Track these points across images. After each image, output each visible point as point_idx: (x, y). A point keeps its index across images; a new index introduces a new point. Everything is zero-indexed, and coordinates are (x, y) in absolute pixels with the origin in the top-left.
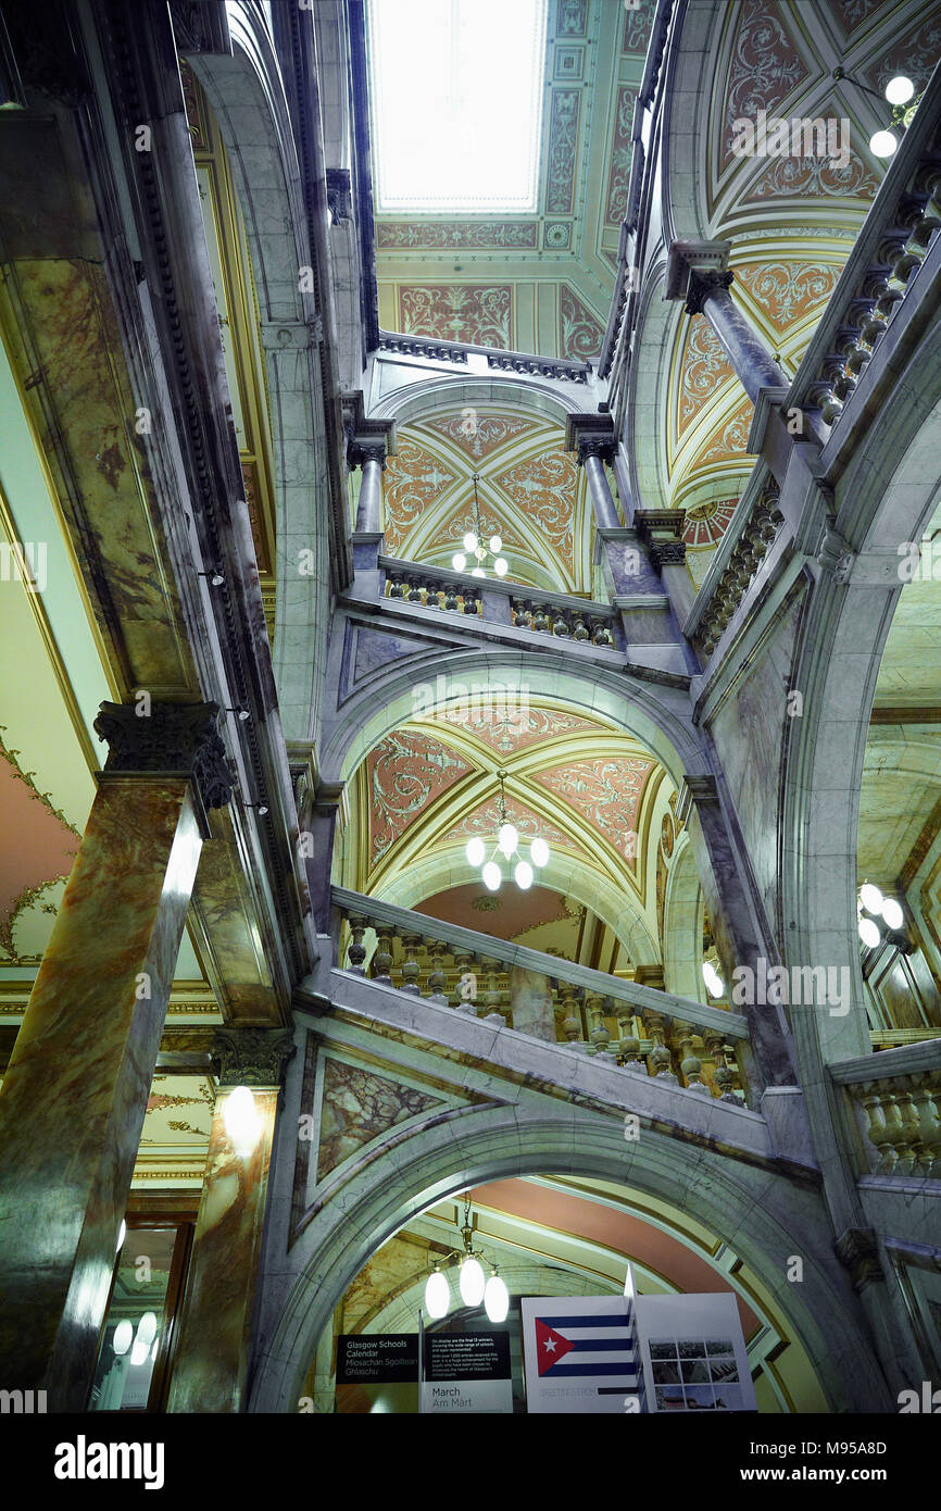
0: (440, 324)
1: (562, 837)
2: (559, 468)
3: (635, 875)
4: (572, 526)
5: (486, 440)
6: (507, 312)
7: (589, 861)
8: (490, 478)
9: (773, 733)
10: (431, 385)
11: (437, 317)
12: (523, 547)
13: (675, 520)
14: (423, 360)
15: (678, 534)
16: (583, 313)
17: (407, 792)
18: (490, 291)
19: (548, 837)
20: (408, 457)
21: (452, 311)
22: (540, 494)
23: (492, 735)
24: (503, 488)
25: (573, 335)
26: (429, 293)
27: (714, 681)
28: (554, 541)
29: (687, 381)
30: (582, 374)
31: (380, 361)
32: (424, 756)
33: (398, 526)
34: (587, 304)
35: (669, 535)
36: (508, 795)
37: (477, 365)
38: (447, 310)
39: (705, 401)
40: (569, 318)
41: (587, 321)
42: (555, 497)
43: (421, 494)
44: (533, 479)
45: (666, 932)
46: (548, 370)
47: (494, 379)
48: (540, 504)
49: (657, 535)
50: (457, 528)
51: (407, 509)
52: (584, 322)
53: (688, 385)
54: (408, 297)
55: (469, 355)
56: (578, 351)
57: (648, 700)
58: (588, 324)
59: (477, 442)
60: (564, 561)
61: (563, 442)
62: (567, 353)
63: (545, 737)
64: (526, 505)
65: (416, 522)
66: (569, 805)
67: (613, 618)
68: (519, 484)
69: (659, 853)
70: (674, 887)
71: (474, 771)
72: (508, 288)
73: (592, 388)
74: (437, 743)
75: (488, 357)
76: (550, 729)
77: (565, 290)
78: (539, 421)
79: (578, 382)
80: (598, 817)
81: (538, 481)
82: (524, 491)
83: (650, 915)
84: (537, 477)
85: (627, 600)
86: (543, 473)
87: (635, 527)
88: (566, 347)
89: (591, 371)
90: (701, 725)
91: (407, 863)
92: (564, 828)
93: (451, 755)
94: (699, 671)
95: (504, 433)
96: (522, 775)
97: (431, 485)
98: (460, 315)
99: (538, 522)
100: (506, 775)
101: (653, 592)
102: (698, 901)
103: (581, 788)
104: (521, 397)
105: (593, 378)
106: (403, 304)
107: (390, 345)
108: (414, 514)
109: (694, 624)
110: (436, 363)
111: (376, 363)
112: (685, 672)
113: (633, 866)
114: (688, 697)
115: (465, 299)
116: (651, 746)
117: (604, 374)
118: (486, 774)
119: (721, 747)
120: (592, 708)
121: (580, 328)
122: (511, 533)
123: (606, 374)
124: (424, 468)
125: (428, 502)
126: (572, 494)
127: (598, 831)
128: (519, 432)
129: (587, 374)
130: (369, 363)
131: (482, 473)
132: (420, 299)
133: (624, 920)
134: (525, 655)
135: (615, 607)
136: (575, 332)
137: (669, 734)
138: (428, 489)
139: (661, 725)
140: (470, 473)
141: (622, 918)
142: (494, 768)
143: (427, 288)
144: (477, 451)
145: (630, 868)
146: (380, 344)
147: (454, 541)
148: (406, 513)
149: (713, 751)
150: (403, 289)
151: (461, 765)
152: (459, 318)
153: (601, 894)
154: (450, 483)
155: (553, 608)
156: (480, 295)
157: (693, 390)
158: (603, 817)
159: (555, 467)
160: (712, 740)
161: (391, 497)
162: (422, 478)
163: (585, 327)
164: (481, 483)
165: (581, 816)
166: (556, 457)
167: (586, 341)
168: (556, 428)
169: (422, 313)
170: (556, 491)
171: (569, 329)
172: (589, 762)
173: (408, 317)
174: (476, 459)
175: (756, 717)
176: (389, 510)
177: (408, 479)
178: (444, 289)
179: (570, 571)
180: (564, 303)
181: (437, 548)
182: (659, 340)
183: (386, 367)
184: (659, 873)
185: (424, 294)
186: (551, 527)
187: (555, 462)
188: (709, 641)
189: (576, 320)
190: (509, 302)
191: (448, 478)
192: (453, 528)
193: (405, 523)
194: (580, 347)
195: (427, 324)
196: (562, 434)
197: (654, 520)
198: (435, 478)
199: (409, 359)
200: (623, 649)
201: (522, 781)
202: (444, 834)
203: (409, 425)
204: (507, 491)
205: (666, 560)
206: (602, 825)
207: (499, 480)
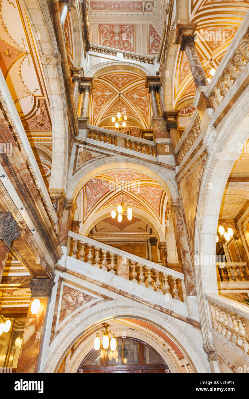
0: (112, 38)
2: (144, 91)
3: (159, 216)
4: (148, 109)
5: (123, 82)
6: (132, 34)
8: (124, 94)
10: (105, 64)
11: (111, 36)
12: (134, 115)
14: (103, 55)
16: (156, 34)
18: (127, 26)
20: (99, 87)
21: (115, 34)
22: (138, 99)
24: (128, 97)
25: (153, 42)
26: (108, 27)
28: (143, 113)
29: (182, 68)
30: (152, 60)
31: (90, 55)
32: (101, 183)
33: (97, 108)
34: (158, 32)
36: (124, 194)
37: (120, 57)
38: (114, 33)
39: (187, 74)
40: (152, 36)
41: (157, 37)
42: (143, 100)
43: (104, 98)
44: (137, 94)
46: (142, 59)
47: (125, 62)
48: (139, 102)
50: (115, 108)
51: (100, 103)
52: (156, 38)
53: (183, 69)
54: (102, 28)
55: (118, 53)
56: (154, 47)
58: (157, 38)
59: (120, 83)
60: (145, 119)
61: (145, 84)
62: (151, 48)
64: (135, 102)
65: (103, 107)
67: (155, 146)
68: (133, 96)
72: (133, 26)
73: (155, 65)
75: (124, 54)
77: (151, 26)
78: (138, 77)
79: (151, 63)
80: (149, 200)
81: (138, 95)
82: (134, 98)
84: (138, 94)
86: (139, 93)
88: (150, 46)
89: (155, 60)
95: (128, 80)
97: (107, 96)
98: (118, 35)
99: (138, 107)
104: (133, 69)
105: (155, 62)
106: (100, 30)
107: (93, 49)
108: (102, 104)
110: (107, 56)
111: (89, 56)
115: (119, 29)
117: (158, 61)
121: (155, 40)
122: (130, 110)
123: (159, 61)
124: (104, 90)
125: (106, 101)
126: (148, 99)
128: (133, 80)
129: (154, 61)
130: (87, 56)
131: (122, 92)
132: (105, 29)
136: (154, 41)
138: (106, 97)
140: (118, 92)
143: (107, 25)
144: (120, 85)
146: (90, 48)
147: (113, 112)
148: (99, 104)
150: (100, 25)
152: (118, 36)
154: (112, 95)
156: (124, 28)
157: (184, 71)
158: (151, 200)
159: (143, 91)
161: (95, 99)
162: (104, 93)
163: (157, 39)
164: (121, 95)
166: (143, 88)
167: (157, 44)
168: (143, 79)
169: (106, 34)
170: (143, 98)
171: (152, 40)
173: (102, 35)
174: (120, 88)
176: (94, 103)
177: (100, 94)
178: (113, 26)
179: (147, 122)
180: (150, 31)
181: (108, 115)
182: (174, 54)
183: (92, 57)
185: (106, 27)
186: (142, 109)
187: (143, 89)
189: (153, 37)
190: (133, 30)
191: (112, 93)
192: (113, 109)
193: (99, 107)
194: (155, 46)
195: (108, 38)
196: (144, 81)
197: (169, 114)
198: (108, 93)
199: (99, 54)
203: (99, 78)
204: (129, 98)
207: (127, 94)
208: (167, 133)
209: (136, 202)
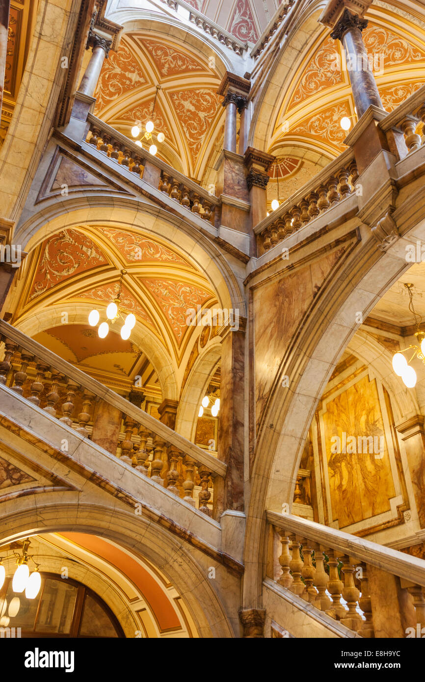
1: (145, 316)
3: (179, 349)
7: (156, 332)
9: (296, 314)
13: (268, 161)
15: (266, 170)
17: (64, 263)
19: (137, 314)
23: (126, 249)
27: (266, 267)
32: (80, 246)
35: (262, 169)
36: (123, 284)
45: (186, 386)
49: (256, 166)
57: (222, 261)
63: (156, 260)
66: (156, 301)
67: (217, 206)
69: (197, 342)
70: (200, 364)
71: (108, 265)
74: (91, 242)
76: (160, 257)
80: (170, 312)
83: (180, 373)
85: (228, 198)
87: (244, 156)
90: (248, 286)
91: (52, 304)
92: (147, 311)
93: (97, 252)
94: (256, 255)
96: (135, 276)
100: (126, 273)
101: (243, 199)
102: (209, 375)
103: (166, 295)
109: (263, 228)
112: (248, 253)
113: (179, 343)
114: (245, 268)
116: (216, 288)
118: (115, 268)
119: (257, 305)
120: (190, 255)
127: (167, 319)
133: (165, 370)
134: (162, 211)
135: (220, 200)
137: (229, 286)
139: (226, 279)
141: (164, 369)
142: (121, 267)
145: (178, 344)
149: (251, 305)
151: (101, 259)
153: (157, 353)
155: (185, 187)
158: (172, 313)
160: (252, 299)
165: (160, 308)
172: (176, 282)
175: (287, 300)
184: (192, 352)
188: (268, 241)
200: (218, 227)
201: (133, 279)
202: (79, 294)
205: (256, 183)
206: (170, 317)
208: (246, 191)
209: (139, 309)
